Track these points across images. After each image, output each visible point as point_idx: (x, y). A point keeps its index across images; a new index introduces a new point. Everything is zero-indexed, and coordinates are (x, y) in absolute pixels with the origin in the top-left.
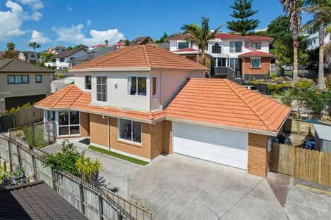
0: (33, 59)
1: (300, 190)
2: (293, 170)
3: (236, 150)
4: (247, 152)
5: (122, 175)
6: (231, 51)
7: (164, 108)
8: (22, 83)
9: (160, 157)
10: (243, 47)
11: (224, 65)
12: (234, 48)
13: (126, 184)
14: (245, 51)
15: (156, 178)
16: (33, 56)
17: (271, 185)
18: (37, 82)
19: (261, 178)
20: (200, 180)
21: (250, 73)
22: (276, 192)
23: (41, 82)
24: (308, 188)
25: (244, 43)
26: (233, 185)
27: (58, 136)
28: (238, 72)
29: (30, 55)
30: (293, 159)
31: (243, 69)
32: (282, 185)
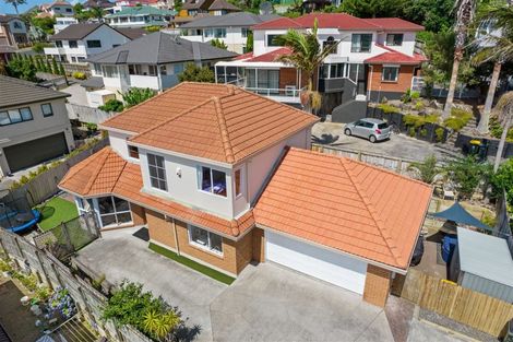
0: (18, 31)
1: (424, 328)
2: (420, 298)
3: (350, 271)
4: (365, 277)
5: (202, 304)
6: (353, 50)
7: (253, 205)
8: (23, 121)
9: (249, 268)
10: (373, 43)
11: (340, 74)
12: (359, 45)
13: (208, 318)
14: (376, 51)
15: (245, 310)
16: (16, 25)
17: (390, 321)
18: (45, 116)
19: (378, 309)
20: (302, 313)
21: (380, 89)
22: (394, 331)
23: (52, 114)
24: (434, 325)
25: (374, 37)
26: (343, 319)
27: (102, 228)
28: (362, 84)
29: (11, 24)
30: (423, 288)
31: (370, 82)
32: (404, 321)
